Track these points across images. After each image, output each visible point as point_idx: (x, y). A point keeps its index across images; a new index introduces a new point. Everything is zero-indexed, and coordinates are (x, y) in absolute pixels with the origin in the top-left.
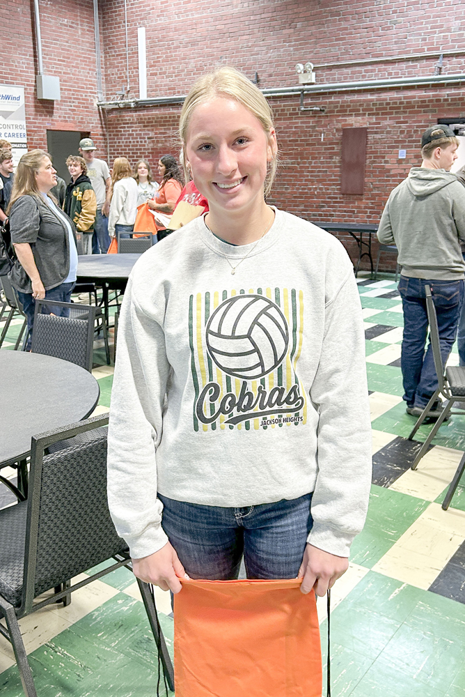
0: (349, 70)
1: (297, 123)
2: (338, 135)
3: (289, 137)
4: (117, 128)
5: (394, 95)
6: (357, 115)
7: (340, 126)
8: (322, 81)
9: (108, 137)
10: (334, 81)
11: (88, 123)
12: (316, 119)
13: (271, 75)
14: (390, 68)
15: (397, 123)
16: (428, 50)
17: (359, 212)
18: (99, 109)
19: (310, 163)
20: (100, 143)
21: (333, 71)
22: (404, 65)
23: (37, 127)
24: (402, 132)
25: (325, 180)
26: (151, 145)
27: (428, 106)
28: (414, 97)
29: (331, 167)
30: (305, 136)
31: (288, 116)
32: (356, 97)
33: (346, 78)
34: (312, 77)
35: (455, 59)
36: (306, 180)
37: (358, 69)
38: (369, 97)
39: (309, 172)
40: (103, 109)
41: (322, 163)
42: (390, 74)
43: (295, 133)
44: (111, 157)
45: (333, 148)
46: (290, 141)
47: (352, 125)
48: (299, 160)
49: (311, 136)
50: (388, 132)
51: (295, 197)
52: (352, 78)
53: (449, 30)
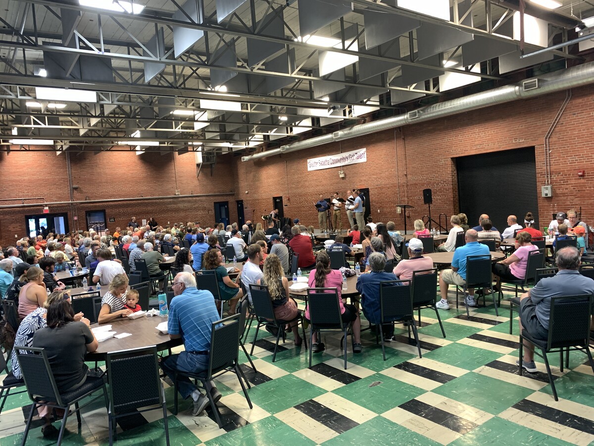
14: (6, 202)
15: (11, 217)
22: (10, 201)
27: (21, 212)
35: (27, 200)
53: (24, 193)
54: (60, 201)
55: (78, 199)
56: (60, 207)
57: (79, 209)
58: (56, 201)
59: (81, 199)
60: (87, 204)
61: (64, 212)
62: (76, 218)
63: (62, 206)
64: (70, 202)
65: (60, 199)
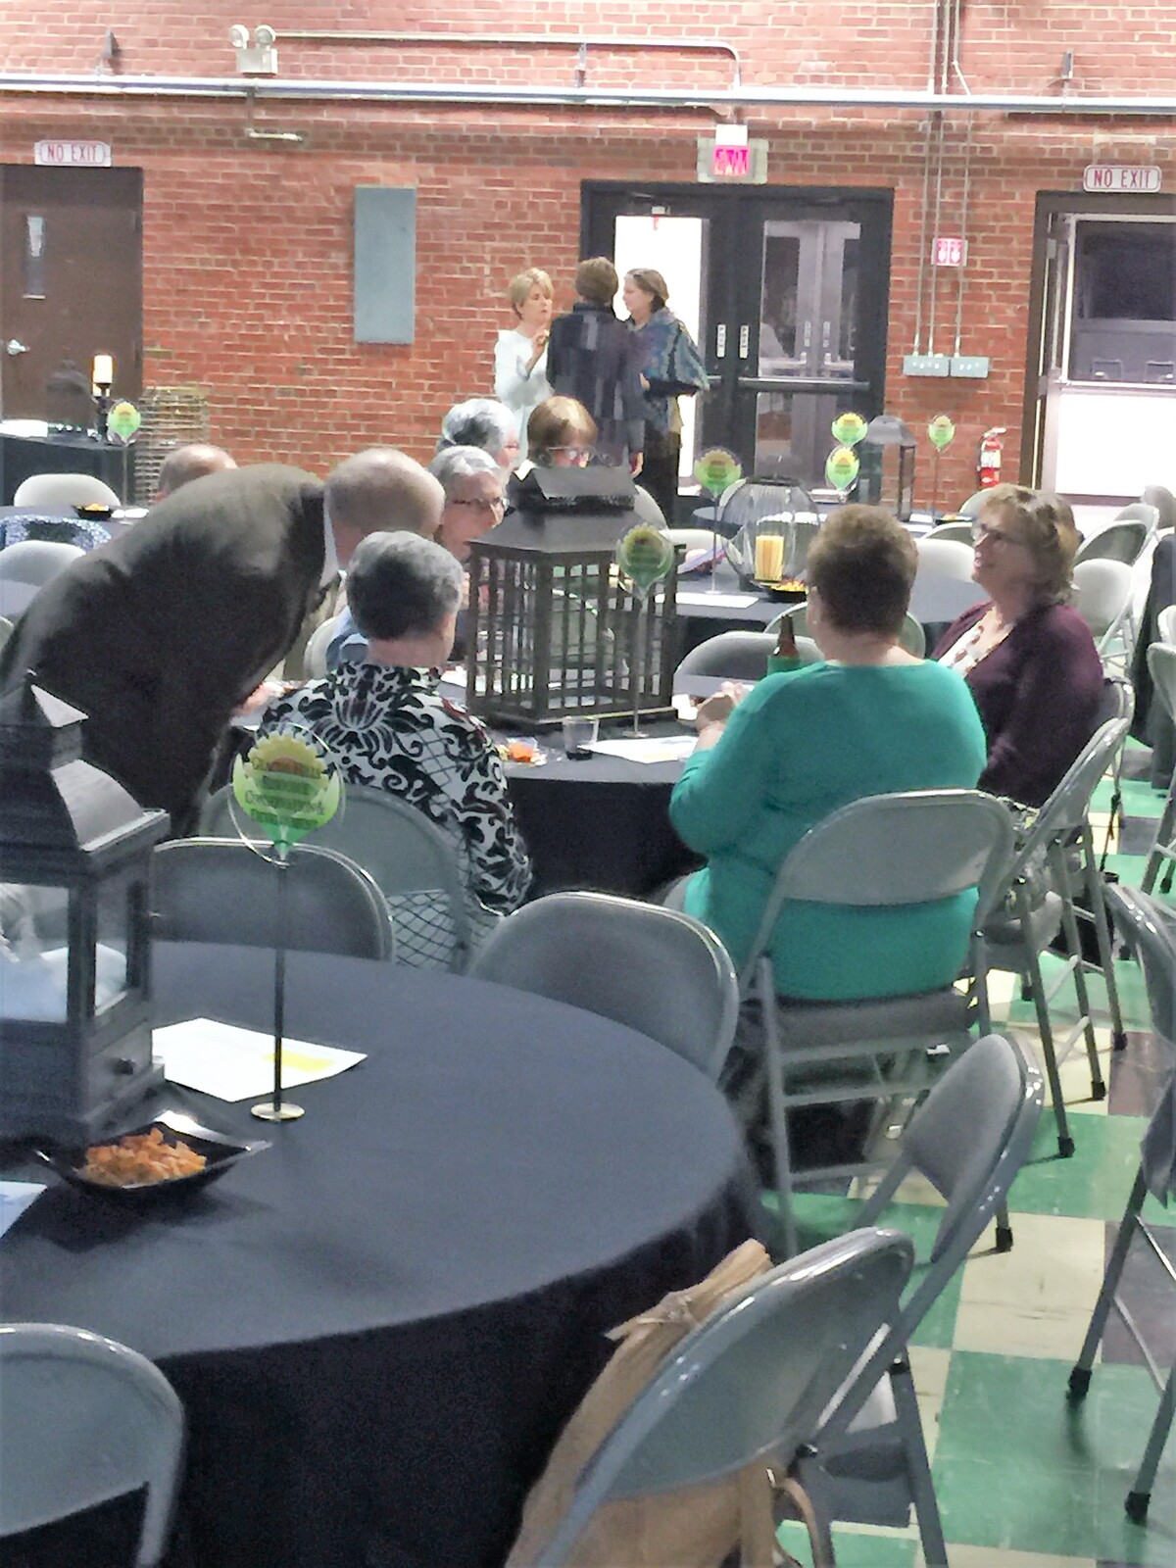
0: (365, 53)
1: (228, 165)
2: (343, 202)
3: (208, 197)
5: (478, 119)
6: (386, 158)
7: (344, 180)
8: (294, 72)
10: (326, 73)
12: (282, 160)
13: (152, 43)
14: (466, 58)
15: (489, 183)
16: (554, 29)
17: (400, 385)
19: (268, 264)
21: (325, 51)
22: (498, 56)
24: (500, 205)
25: (308, 307)
27: (556, 151)
28: (526, 128)
29: (324, 276)
30: (254, 198)
32: (384, 117)
33: (356, 71)
34: (271, 60)
35: (612, 57)
36: (258, 306)
37: (387, 52)
38: (417, 119)
39: (265, 285)
41: (299, 265)
42: (467, 72)
43: (223, 189)
45: (328, 232)
46: (210, 207)
47: (373, 180)
48: (238, 256)
49: (267, 198)
50: (467, 203)
51: (228, 347)
52: (371, 71)
54: (851, 81)
55: (990, 78)
56: (843, 133)
57: (990, 168)
58: (817, 79)
59: (1021, 81)
60: (1060, 131)
61: (867, 181)
62: (950, 253)
63: (860, 133)
64: (927, 95)
65: (853, 60)
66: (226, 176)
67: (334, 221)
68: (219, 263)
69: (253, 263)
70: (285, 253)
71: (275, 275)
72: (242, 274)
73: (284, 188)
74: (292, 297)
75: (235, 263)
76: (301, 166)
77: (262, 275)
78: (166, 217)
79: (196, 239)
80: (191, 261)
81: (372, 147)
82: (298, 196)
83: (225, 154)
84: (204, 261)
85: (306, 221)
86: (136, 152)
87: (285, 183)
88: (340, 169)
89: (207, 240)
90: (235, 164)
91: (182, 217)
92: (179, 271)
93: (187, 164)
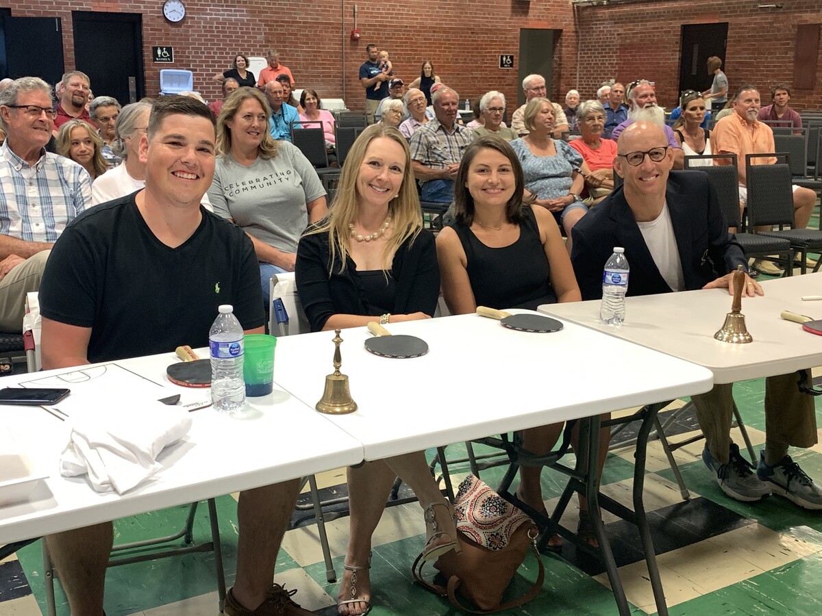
1: (756, 19)
2: (794, 31)
3: (748, 32)
4: (589, 25)
6: (812, 12)
7: (796, 22)
9: (580, 34)
11: (561, 21)
12: (774, 16)
17: (809, 107)
18: (574, 7)
19: (767, 58)
20: (571, 40)
23: (512, 26)
25: (778, 75)
26: (620, 41)
29: (785, 62)
30: (763, 32)
31: (749, 13)
36: (762, 75)
39: (765, 67)
40: (578, 7)
41: (778, 58)
43: (754, 29)
44: (581, 54)
45: (788, 44)
46: (749, 36)
47: (806, 21)
48: (757, 55)
49: (768, 32)
66: (755, 23)
67: (791, 39)
68: (750, 58)
69: (761, 58)
70: (772, 53)
71: (769, 62)
72: (757, 62)
73: (775, 27)
74: (773, 71)
75: (755, 59)
76: (781, 17)
77: (764, 62)
78: (734, 41)
79: (743, 49)
80: (740, 58)
81: (807, 7)
82: (779, 30)
83: (756, 15)
84: (746, 58)
85: (780, 40)
86: (726, 17)
87: (775, 25)
88: (795, 18)
89: (746, 49)
90: (758, 19)
91: (739, 41)
92: (737, 62)
93: (742, 20)
